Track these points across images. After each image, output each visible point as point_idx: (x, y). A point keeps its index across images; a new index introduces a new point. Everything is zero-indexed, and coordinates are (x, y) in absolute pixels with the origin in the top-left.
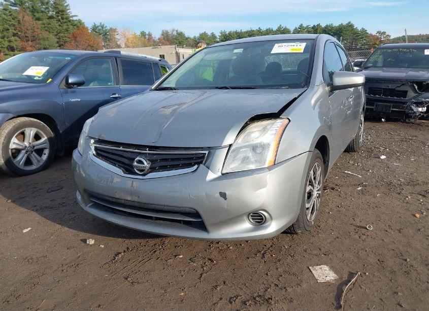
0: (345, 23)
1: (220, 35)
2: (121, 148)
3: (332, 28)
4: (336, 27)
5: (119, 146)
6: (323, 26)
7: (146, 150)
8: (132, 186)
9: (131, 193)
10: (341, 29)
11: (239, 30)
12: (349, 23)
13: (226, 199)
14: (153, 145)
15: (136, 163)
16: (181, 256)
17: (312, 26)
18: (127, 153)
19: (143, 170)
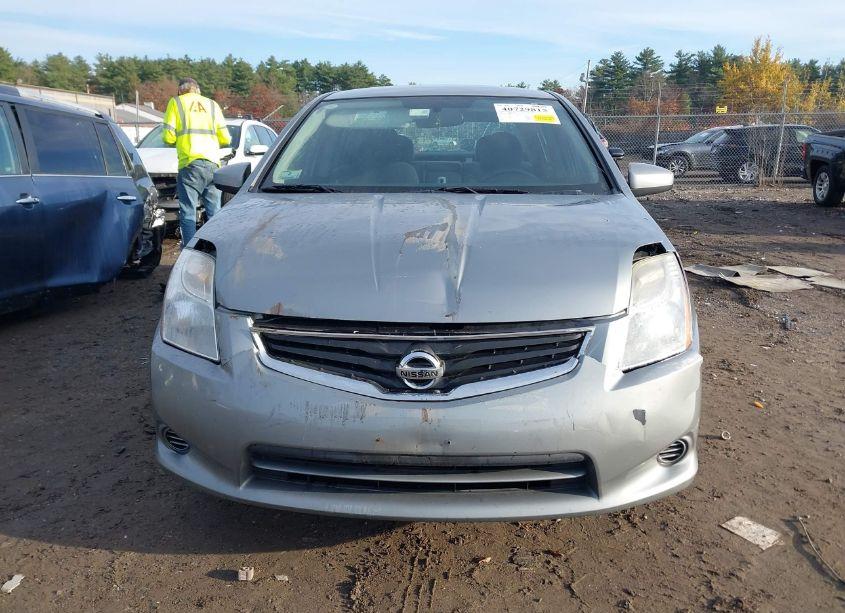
0: (352, 63)
1: (98, 63)
2: (355, 335)
3: (330, 69)
4: (337, 69)
5: (350, 329)
6: (313, 65)
7: (433, 335)
8: (426, 419)
9: (423, 438)
10: (346, 73)
11: (141, 57)
12: (359, 63)
13: (643, 422)
14: (449, 320)
15: (406, 367)
16: (488, 559)
17: (292, 62)
18: (375, 345)
19: (429, 381)
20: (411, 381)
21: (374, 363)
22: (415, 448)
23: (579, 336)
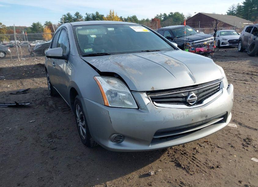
15: (189, 99)
18: (180, 94)
19: (194, 102)
20: (190, 102)
21: (181, 99)
22: (200, 120)
23: (219, 84)
